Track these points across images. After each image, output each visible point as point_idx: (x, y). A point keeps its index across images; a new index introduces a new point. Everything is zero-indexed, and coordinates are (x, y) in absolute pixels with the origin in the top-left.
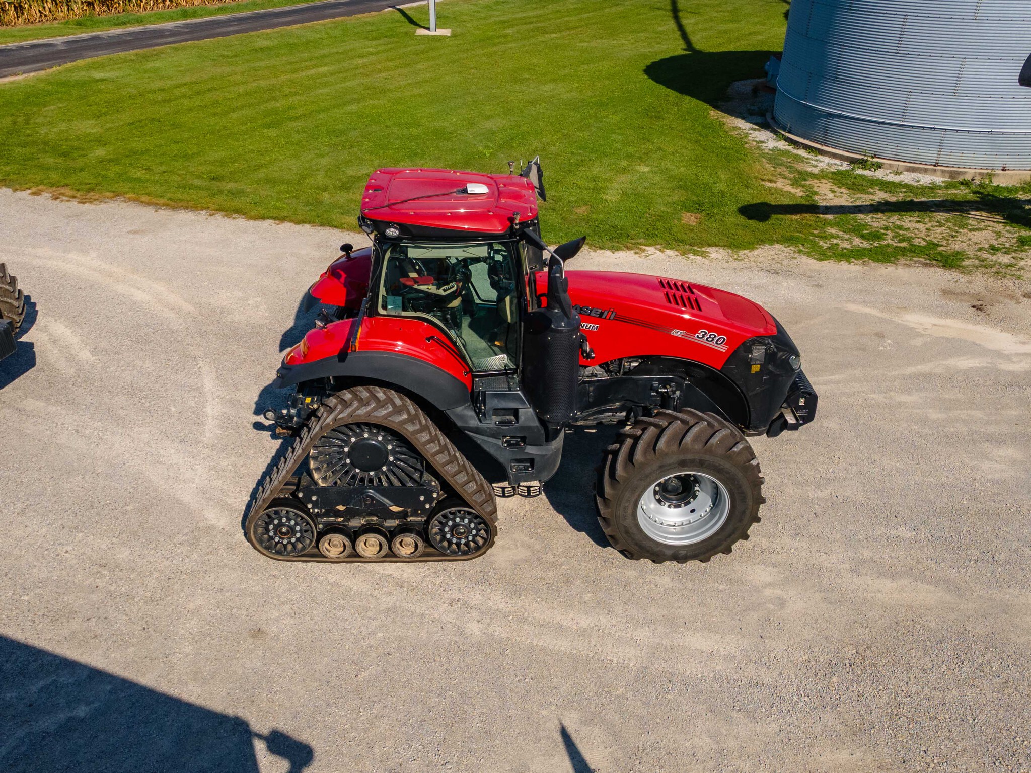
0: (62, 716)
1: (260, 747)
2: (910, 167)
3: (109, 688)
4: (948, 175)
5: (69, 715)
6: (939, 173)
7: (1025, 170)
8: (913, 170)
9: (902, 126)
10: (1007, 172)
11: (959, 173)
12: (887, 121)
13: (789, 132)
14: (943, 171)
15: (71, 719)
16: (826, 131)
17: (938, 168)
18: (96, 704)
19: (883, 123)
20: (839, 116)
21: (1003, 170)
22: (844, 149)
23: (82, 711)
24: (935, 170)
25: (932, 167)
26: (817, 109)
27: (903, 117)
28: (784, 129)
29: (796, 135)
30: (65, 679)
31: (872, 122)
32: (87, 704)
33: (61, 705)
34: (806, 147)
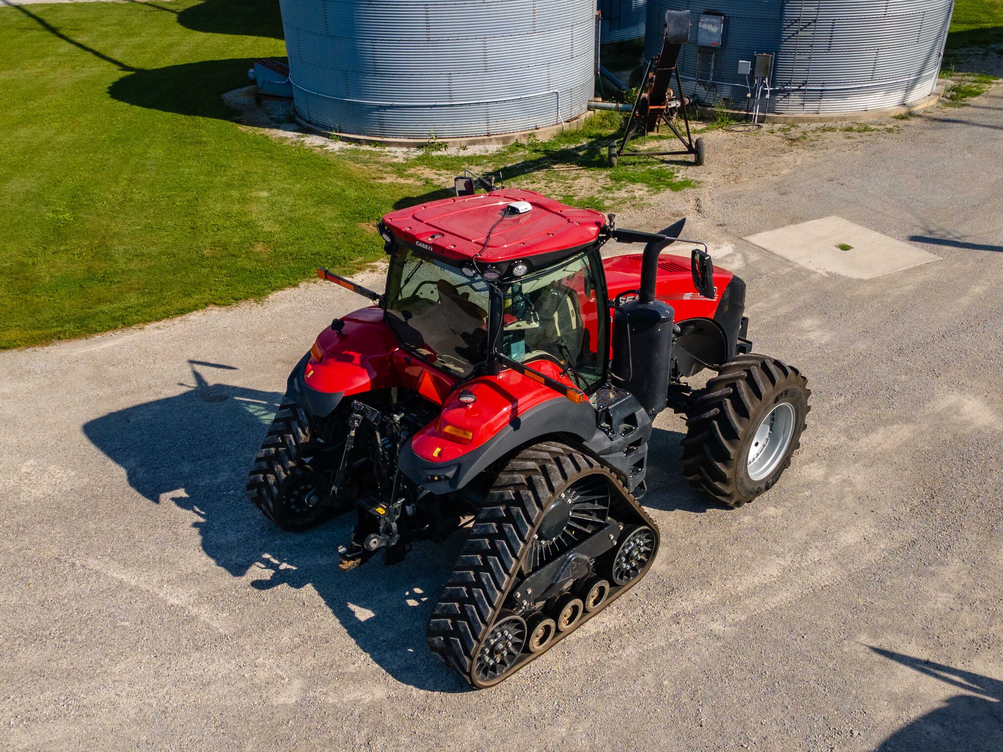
2: (470, 141)
4: (501, 142)
6: (494, 141)
7: (550, 126)
8: (473, 143)
9: (452, 105)
10: (540, 130)
11: (509, 138)
12: (438, 104)
13: (340, 132)
14: (497, 139)
16: (382, 124)
17: (492, 137)
19: (434, 106)
20: (391, 107)
21: (537, 129)
22: (405, 137)
24: (491, 140)
25: (486, 137)
26: (365, 104)
27: (451, 97)
28: (331, 130)
29: (349, 133)
31: (424, 106)
34: (369, 142)
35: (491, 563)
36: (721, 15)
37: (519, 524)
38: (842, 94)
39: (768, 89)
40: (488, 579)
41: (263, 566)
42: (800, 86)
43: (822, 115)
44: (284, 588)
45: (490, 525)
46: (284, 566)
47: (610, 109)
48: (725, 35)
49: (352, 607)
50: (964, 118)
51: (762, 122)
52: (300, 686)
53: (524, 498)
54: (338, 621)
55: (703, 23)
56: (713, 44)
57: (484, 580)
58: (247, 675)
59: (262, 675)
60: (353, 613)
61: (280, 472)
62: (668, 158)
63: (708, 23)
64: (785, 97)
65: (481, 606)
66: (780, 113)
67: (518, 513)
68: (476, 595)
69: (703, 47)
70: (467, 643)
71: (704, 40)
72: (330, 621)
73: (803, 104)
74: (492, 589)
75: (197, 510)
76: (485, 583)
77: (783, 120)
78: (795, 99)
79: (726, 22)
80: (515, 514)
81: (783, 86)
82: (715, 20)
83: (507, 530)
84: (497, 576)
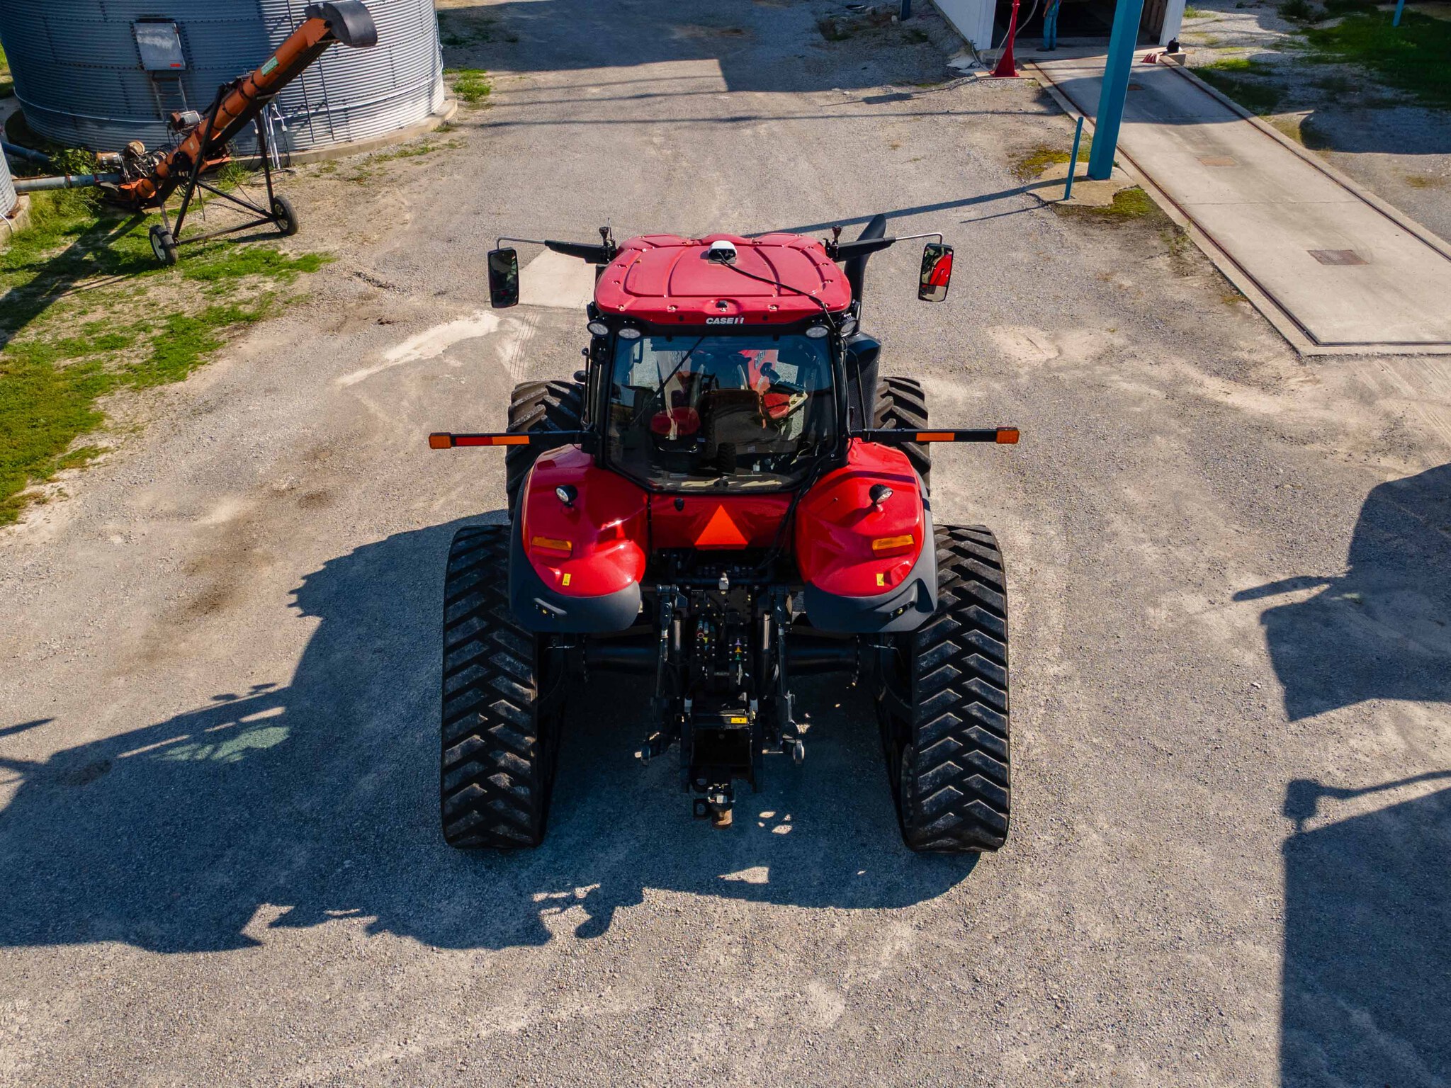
0: (1382, 1040)
1: (1312, 824)
3: (1307, 997)
5: (1377, 1031)
15: (1380, 1026)
18: (1342, 1003)
23: (1361, 1018)
30: (1318, 1056)
32: (1347, 1015)
33: (1365, 1047)
35: (974, 688)
36: (170, 21)
37: (986, 624)
38: (370, 110)
39: (281, 118)
40: (980, 709)
41: (558, 909)
42: (317, 109)
43: (356, 143)
44: (621, 915)
45: (945, 646)
46: (581, 892)
47: (59, 187)
48: (186, 50)
49: (729, 877)
50: (509, 119)
51: (288, 165)
52: (822, 989)
53: (974, 592)
54: (743, 901)
55: (144, 35)
56: (173, 65)
57: (975, 713)
58: (751, 1025)
59: (767, 1012)
60: (742, 881)
61: (516, 763)
62: (245, 233)
63: (154, 35)
64: (302, 126)
65: (988, 745)
66: (303, 150)
67: (978, 612)
68: (974, 736)
69: (154, 72)
70: (995, 796)
71: (153, 61)
72: (740, 908)
73: (331, 132)
74: (993, 716)
75: (337, 913)
76: (979, 715)
77: (314, 158)
78: (318, 126)
79: (181, 31)
80: (974, 616)
81: (295, 112)
82: (161, 29)
83: (973, 639)
84: (991, 698)
